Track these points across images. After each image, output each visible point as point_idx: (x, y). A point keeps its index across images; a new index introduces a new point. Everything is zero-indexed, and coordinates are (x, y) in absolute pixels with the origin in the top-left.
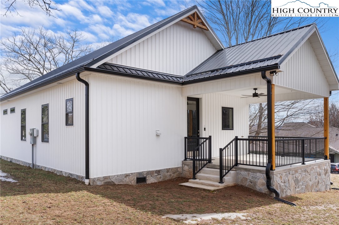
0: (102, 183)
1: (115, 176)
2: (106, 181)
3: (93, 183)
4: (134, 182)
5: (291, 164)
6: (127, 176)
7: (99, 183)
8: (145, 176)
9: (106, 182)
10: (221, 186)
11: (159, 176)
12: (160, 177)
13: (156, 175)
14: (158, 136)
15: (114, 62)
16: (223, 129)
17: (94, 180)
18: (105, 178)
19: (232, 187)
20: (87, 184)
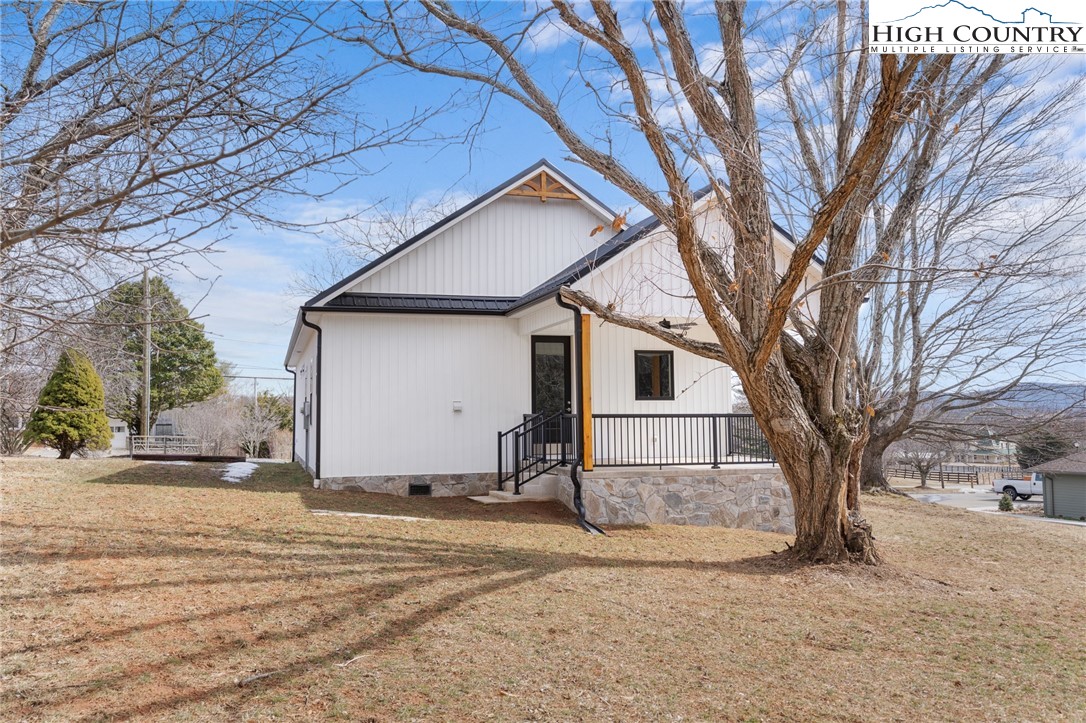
0: (341, 487)
1: (365, 478)
2: (348, 484)
3: (324, 485)
4: (404, 492)
5: (661, 465)
6: (389, 479)
7: (334, 487)
8: (428, 483)
9: (348, 487)
10: (518, 498)
11: (461, 486)
12: (463, 489)
13: (453, 482)
14: (457, 411)
15: (365, 290)
16: (637, 399)
17: (326, 481)
18: (346, 479)
19: (543, 502)
20: (316, 486)
